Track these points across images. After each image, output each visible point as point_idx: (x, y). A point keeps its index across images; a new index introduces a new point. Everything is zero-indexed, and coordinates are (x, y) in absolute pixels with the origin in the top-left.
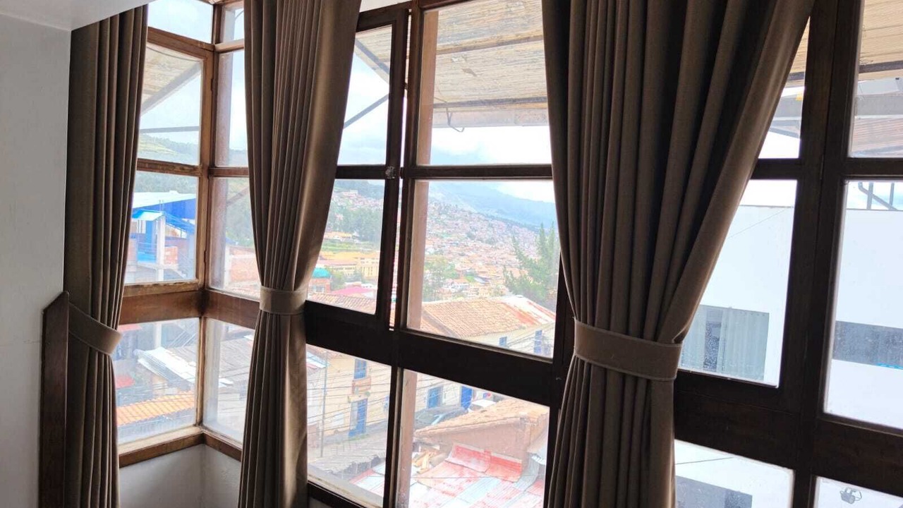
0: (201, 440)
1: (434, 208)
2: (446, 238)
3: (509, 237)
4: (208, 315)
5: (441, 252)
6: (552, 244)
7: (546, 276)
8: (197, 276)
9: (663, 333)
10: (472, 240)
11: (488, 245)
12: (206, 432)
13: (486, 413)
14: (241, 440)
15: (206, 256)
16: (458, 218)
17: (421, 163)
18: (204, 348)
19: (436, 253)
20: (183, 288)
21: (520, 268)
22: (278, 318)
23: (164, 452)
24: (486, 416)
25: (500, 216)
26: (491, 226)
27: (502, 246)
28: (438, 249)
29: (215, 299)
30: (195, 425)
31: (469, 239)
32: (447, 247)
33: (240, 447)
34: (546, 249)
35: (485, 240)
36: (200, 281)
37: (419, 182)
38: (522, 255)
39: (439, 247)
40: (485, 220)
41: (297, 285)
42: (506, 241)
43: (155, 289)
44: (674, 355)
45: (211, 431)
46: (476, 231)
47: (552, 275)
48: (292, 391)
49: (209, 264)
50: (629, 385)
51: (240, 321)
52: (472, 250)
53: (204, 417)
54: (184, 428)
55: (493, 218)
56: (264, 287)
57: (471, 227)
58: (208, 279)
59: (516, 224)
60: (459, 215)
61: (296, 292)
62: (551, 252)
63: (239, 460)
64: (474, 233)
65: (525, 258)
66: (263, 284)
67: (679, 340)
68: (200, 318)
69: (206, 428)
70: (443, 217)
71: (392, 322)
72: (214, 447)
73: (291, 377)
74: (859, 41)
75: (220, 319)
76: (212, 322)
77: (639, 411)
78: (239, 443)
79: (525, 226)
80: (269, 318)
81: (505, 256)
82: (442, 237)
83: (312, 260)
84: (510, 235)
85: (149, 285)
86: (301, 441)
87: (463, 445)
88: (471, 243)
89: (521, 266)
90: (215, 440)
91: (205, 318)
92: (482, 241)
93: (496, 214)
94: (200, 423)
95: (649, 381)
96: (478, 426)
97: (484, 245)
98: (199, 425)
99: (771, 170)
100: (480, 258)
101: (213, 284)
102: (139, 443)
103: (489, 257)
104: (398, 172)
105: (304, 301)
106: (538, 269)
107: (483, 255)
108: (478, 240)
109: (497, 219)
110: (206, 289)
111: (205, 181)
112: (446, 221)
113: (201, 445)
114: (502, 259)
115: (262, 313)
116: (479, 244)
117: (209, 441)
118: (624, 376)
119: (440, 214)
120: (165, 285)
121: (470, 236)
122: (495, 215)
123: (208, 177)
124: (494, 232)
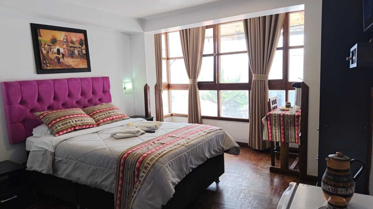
4: (170, 89)
8: (167, 81)
9: (266, 74)
12: (172, 113)
15: (168, 77)
17: (219, 53)
30: (169, 113)
37: (219, 56)
44: (267, 77)
50: (262, 81)
66: (190, 79)
67: (268, 74)
68: (168, 90)
71: (217, 83)
72: (175, 116)
74: (289, 18)
77: (263, 86)
95: (264, 81)
99: (278, 49)
104: (216, 55)
105: (198, 82)
110: (169, 84)
113: (171, 116)
117: (173, 115)
118: (261, 80)
123: (167, 60)
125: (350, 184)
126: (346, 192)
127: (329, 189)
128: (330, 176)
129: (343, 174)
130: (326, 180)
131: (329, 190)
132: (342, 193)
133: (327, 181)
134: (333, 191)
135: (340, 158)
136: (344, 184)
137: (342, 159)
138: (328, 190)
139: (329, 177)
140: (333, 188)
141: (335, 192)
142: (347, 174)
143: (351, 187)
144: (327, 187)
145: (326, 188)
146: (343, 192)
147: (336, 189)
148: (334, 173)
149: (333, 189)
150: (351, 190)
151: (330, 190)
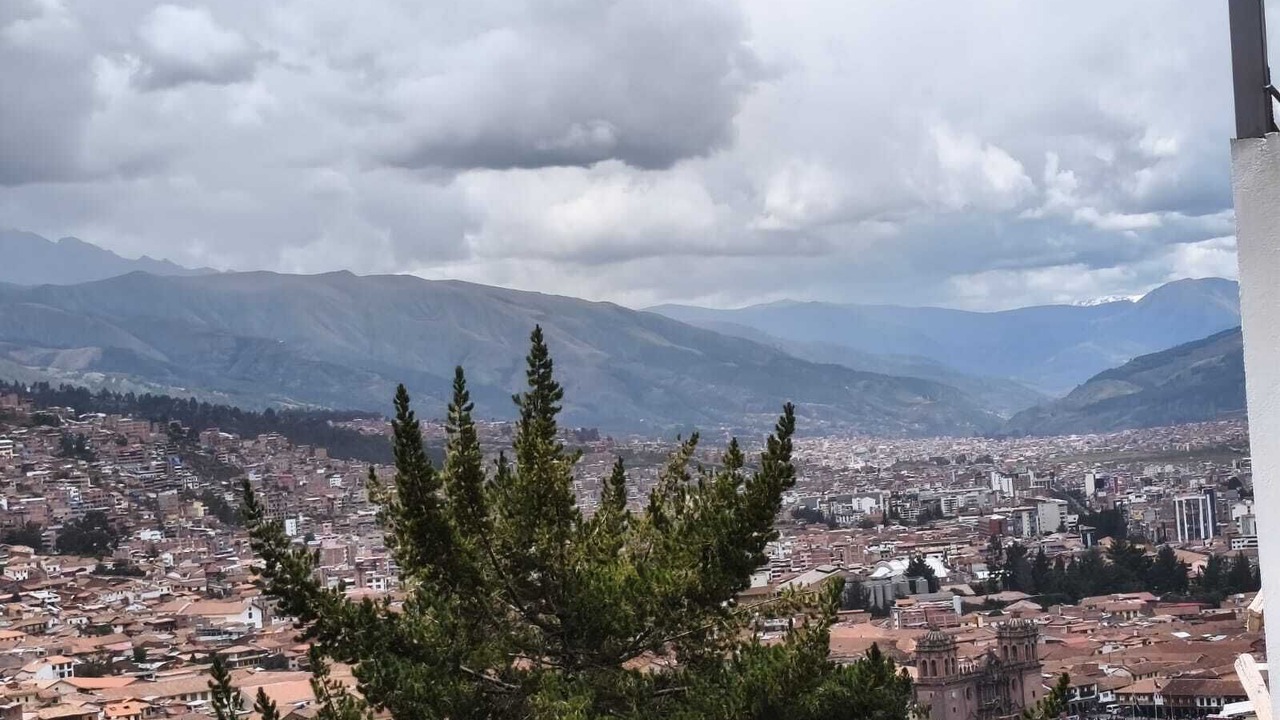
3: (187, 496)
6: (474, 497)
7: (465, 687)
11: (72, 563)
21: (317, 669)
25: (125, 385)
26: (73, 448)
27: (153, 551)
34: (444, 533)
35: (50, 533)
38: (312, 588)
40: (39, 420)
42: (172, 520)
47: (491, 674)
55: (79, 400)
59: (220, 416)
62: (469, 543)
65: (330, 602)
79: (270, 421)
81: (184, 605)
84: (191, 482)
89: (314, 654)
92: (40, 548)
93: (98, 376)
97: (51, 566)
100: (40, 644)
106: (415, 654)
109: (106, 401)
114: (170, 626)
122: (94, 380)
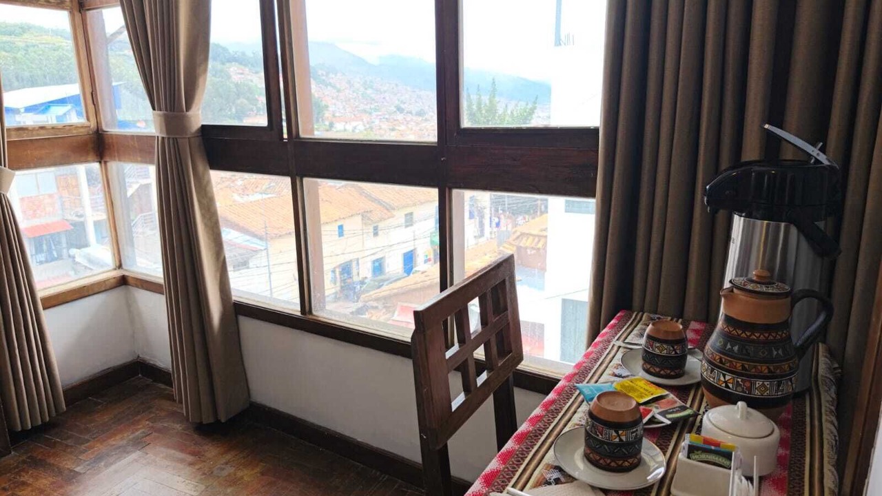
0: (123, 281)
1: (359, 83)
2: (374, 114)
4: (107, 159)
5: (371, 128)
8: (88, 119)
10: (401, 113)
11: (417, 118)
12: (126, 274)
13: (426, 274)
14: (161, 275)
15: (93, 96)
16: (385, 92)
18: (110, 192)
19: (366, 130)
20: (74, 131)
22: (175, 140)
23: (86, 294)
24: (426, 276)
28: (368, 126)
29: (110, 141)
30: (115, 269)
31: (398, 113)
32: (377, 122)
33: (162, 281)
35: (414, 112)
36: (93, 124)
39: (368, 123)
40: (413, 91)
41: (189, 106)
43: (42, 132)
45: (133, 272)
46: (405, 103)
48: (203, 216)
49: (98, 106)
51: (139, 159)
52: (403, 123)
53: (122, 261)
54: (104, 272)
56: (157, 112)
57: (399, 100)
58: (101, 123)
60: (385, 88)
61: (188, 113)
63: (162, 293)
64: (402, 106)
66: (154, 109)
68: (100, 162)
69: (126, 270)
70: (369, 91)
71: (285, 136)
72: (137, 286)
73: (199, 202)
75: (120, 160)
76: (114, 166)
78: (160, 278)
80: (166, 141)
82: (370, 113)
83: (201, 80)
85: (34, 128)
86: (220, 264)
87: (405, 304)
88: (400, 117)
90: (137, 279)
91: (105, 162)
92: (411, 114)
94: (120, 266)
96: (419, 286)
97: (414, 118)
98: (119, 268)
101: (106, 126)
102: (60, 287)
103: (420, 130)
105: (200, 125)
107: (414, 128)
108: (407, 112)
110: (100, 132)
111: (78, 15)
112: (373, 96)
113: (123, 287)
115: (160, 139)
116: (409, 117)
117: (131, 281)
119: (366, 89)
120: (53, 128)
121: (400, 110)
123: (80, 11)
124: (423, 103)
125: (789, 366)
126: (777, 391)
127: (726, 382)
128: (731, 345)
129: (772, 338)
130: (717, 357)
131: (727, 386)
132: (766, 394)
133: (721, 362)
134: (740, 389)
135: (764, 289)
136: (772, 368)
137: (770, 291)
138: (724, 385)
139: (729, 346)
140: (740, 380)
141: (743, 392)
142: (781, 336)
143: (792, 373)
144: (722, 378)
145: (719, 380)
146: (768, 392)
147: (748, 384)
148: (743, 335)
149: (738, 382)
150: (790, 383)
151: (731, 386)
